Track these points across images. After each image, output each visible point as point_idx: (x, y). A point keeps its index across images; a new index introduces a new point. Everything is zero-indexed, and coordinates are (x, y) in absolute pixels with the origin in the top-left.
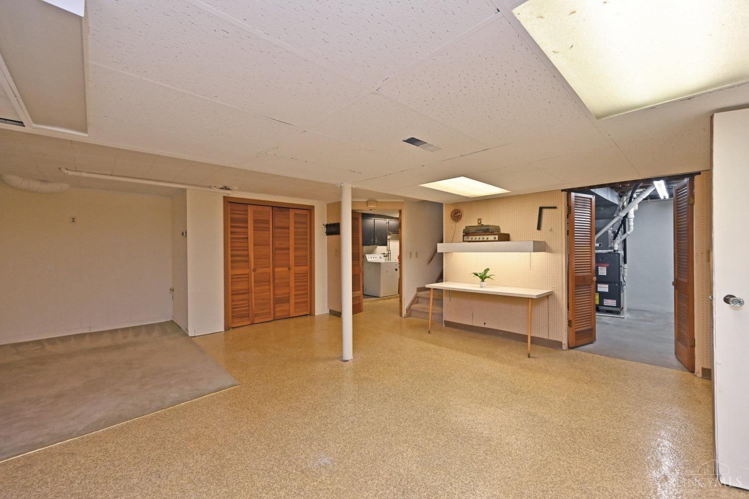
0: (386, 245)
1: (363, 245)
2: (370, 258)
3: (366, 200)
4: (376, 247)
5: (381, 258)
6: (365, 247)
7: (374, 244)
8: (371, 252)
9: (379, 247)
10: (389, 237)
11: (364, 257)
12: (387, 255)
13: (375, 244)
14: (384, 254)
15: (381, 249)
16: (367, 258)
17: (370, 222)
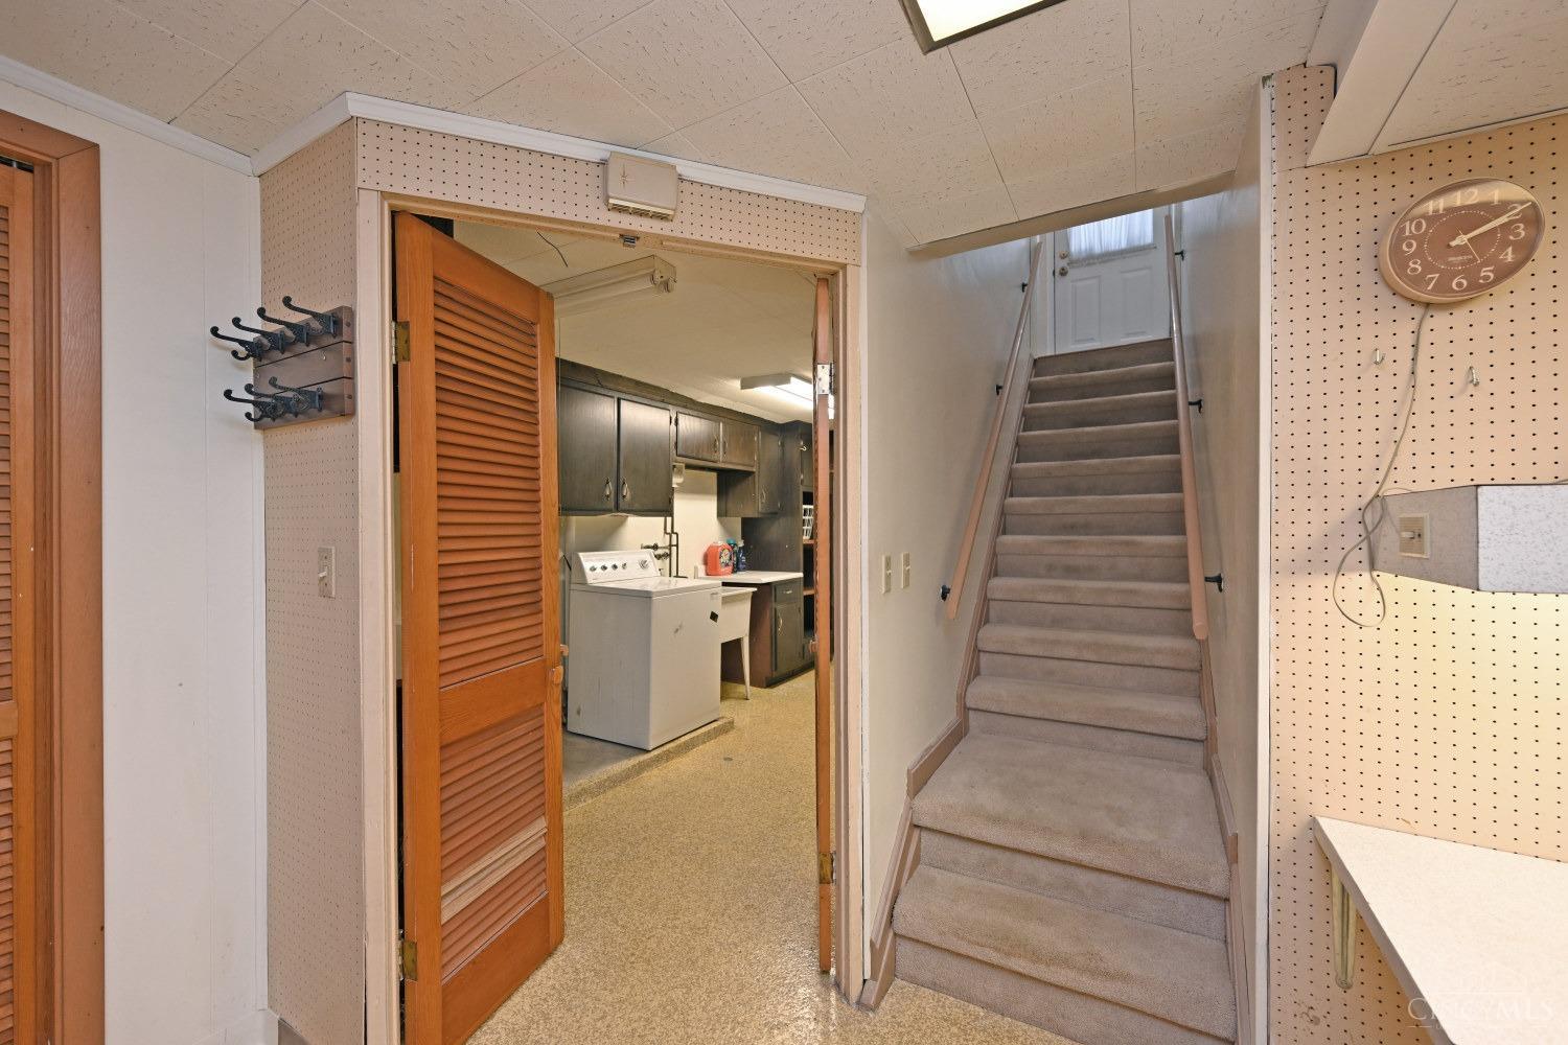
0: (667, 510)
1: (567, 509)
2: (596, 567)
3: (592, 151)
4: (622, 523)
5: (643, 564)
6: (575, 521)
7: (617, 508)
8: (601, 543)
9: (633, 521)
10: (676, 480)
11: (570, 564)
12: (666, 554)
13: (620, 508)
14: (655, 547)
15: (641, 529)
16: (587, 566)
17: (601, 411)
